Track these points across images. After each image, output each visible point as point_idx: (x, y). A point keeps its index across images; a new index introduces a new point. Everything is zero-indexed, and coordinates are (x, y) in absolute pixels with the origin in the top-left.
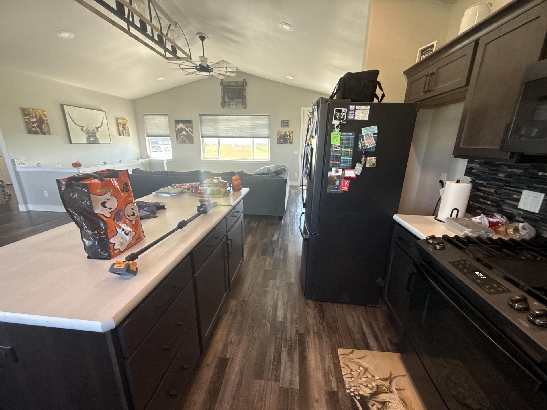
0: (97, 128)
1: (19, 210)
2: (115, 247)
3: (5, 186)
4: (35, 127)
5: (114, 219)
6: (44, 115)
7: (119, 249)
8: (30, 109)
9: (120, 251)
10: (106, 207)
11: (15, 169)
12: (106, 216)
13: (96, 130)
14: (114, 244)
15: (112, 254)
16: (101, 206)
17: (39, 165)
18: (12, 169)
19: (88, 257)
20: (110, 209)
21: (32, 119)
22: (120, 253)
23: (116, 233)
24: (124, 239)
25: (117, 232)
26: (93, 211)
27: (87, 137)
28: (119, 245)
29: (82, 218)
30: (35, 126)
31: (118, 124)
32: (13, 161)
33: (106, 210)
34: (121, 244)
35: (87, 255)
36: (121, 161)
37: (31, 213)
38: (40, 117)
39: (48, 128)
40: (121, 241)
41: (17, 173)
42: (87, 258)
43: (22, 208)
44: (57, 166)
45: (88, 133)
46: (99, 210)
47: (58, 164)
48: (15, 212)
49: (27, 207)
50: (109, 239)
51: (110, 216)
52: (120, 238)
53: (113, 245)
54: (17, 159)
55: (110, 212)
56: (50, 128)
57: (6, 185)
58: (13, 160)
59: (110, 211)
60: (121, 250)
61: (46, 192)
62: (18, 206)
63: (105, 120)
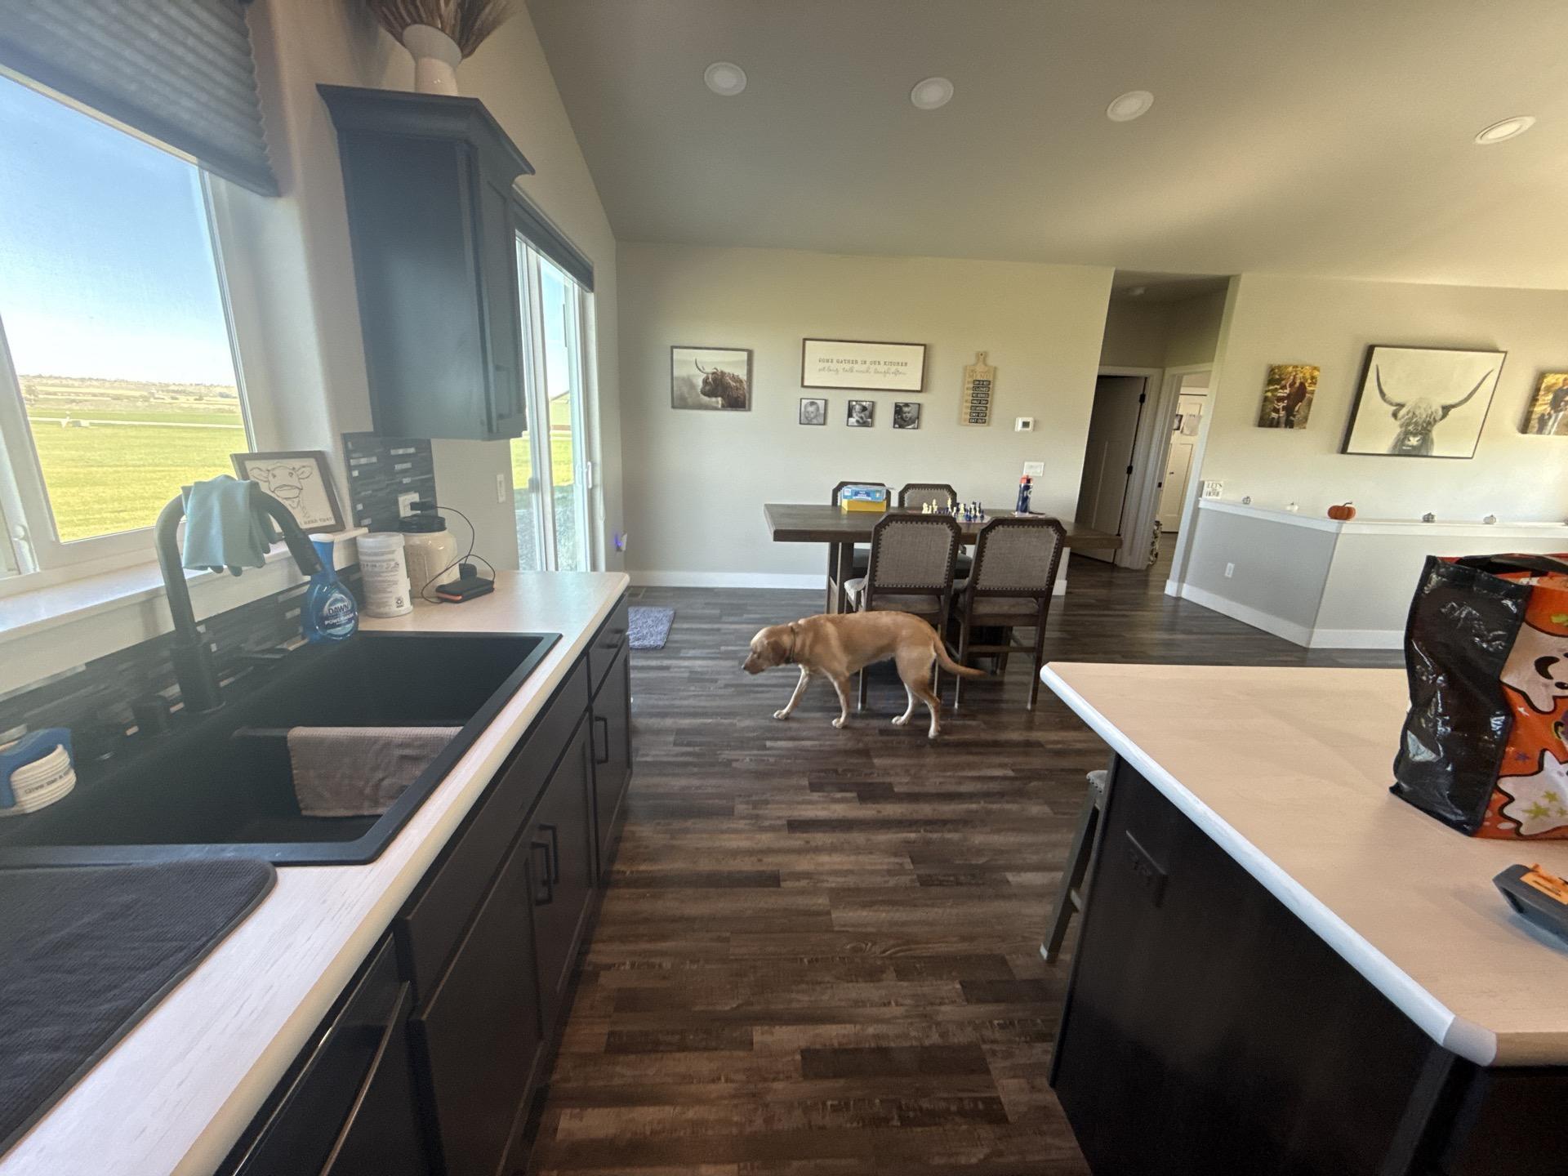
0: (1446, 409)
1: (1164, 590)
2: (1507, 811)
3: (1160, 535)
4: (1277, 411)
5: (1557, 725)
6: (1313, 378)
7: (1519, 824)
8: (1286, 367)
9: (1517, 831)
10: (1549, 677)
11: (1197, 502)
12: (1536, 704)
13: (1440, 413)
14: (1511, 799)
15: (1487, 823)
16: (1534, 667)
17: (1247, 501)
18: (1193, 500)
19: (1395, 790)
20: (1561, 685)
21: (1280, 391)
22: (1514, 836)
23: (1536, 769)
24: (1554, 803)
25: (1541, 768)
26: (1500, 673)
27: (1399, 435)
28: (1524, 811)
29: (1441, 678)
30: (1281, 407)
31: (1537, 390)
32: (1202, 485)
33: (1546, 686)
34: (1538, 812)
35: (1393, 781)
36: (1490, 520)
37: (1181, 603)
38: (1302, 385)
39: (1306, 411)
40: (1544, 803)
41: (1196, 511)
42: (1388, 790)
43: (1171, 589)
44: (1289, 508)
45: (1408, 424)
46: (1518, 676)
47: (1293, 504)
48: (1152, 592)
49: (1179, 590)
50: (1499, 777)
51: (1546, 709)
52: (1542, 793)
53: (1507, 799)
54: (1211, 482)
55: (1555, 698)
56: (1311, 412)
57: (1163, 532)
58: (1203, 483)
59: (1559, 692)
60: (1523, 830)
61: (1231, 566)
62: (1165, 582)
63: (1490, 382)
